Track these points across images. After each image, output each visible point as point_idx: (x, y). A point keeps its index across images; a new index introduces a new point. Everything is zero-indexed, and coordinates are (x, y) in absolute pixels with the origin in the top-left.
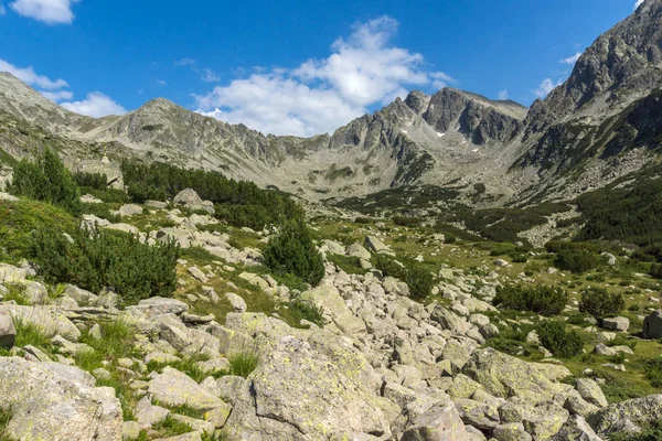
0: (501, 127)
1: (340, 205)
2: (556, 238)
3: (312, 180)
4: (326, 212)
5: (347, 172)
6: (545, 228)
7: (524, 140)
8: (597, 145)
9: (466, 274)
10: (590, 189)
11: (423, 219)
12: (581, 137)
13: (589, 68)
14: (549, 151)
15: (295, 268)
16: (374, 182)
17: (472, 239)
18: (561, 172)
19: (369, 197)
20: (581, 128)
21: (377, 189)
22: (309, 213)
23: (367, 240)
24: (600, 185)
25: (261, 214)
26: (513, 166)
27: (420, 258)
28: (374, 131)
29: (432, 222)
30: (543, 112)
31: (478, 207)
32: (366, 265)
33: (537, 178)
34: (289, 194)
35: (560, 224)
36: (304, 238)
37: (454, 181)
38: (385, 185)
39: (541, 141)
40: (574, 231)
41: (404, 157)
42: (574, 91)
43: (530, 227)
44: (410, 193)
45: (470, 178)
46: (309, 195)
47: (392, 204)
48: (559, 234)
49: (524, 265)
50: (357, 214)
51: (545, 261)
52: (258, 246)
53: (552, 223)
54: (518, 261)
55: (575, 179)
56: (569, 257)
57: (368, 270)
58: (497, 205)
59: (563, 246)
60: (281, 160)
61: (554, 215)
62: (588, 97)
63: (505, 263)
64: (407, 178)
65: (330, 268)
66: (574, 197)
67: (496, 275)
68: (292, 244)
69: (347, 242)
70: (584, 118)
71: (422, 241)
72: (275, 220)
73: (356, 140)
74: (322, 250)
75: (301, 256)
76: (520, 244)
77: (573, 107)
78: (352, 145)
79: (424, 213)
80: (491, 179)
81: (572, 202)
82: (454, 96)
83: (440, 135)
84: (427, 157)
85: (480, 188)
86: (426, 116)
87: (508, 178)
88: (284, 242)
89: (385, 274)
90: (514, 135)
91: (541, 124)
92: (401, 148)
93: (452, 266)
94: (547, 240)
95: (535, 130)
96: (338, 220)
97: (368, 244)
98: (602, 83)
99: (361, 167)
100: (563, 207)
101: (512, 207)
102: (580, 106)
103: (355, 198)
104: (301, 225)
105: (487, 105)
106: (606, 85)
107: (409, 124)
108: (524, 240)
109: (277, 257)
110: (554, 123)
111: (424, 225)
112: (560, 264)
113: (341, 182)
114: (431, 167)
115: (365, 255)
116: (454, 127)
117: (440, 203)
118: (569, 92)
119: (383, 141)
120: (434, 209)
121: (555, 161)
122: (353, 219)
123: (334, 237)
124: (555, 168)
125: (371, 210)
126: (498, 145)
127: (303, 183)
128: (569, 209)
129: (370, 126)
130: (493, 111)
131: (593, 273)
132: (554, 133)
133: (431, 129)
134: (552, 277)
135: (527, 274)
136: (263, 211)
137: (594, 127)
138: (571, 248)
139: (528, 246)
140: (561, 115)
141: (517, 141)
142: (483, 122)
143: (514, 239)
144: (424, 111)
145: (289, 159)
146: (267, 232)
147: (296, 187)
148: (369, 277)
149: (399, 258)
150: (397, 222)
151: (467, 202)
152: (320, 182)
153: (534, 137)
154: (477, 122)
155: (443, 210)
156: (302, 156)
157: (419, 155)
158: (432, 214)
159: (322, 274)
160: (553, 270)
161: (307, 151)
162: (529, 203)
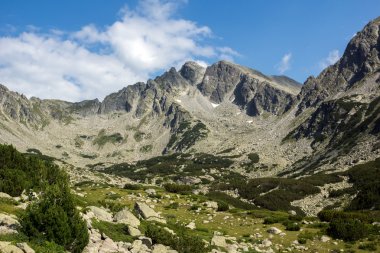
0: (275, 100)
1: (108, 171)
2: (329, 207)
3: (78, 145)
4: (92, 177)
5: (117, 138)
6: (318, 198)
7: (297, 114)
8: (368, 121)
9: (239, 241)
10: (361, 162)
11: (196, 186)
12: (352, 112)
13: (360, 50)
14: (322, 125)
15: (56, 236)
16: (145, 149)
17: (246, 207)
18: (334, 146)
19: (140, 164)
20: (352, 105)
21: (148, 156)
22: (74, 178)
23: (137, 207)
24: (371, 158)
25: (20, 178)
26: (287, 138)
27: (192, 226)
28: (147, 99)
29: (205, 190)
30: (316, 88)
31: (252, 176)
32: (135, 232)
33: (310, 150)
34: (52, 159)
35: (333, 194)
36: (67, 205)
37: (228, 151)
38: (157, 152)
39: (315, 115)
40: (345, 201)
41: (177, 126)
42: (346, 70)
43: (302, 196)
44: (183, 161)
45: (244, 148)
46: (76, 160)
47: (164, 171)
48: (331, 203)
49: (297, 233)
50: (127, 181)
51: (319, 230)
52: (15, 212)
53: (325, 193)
54: (291, 229)
55: (347, 152)
56: (341, 226)
57: (137, 238)
58: (270, 174)
59: (336, 216)
60: (45, 123)
61: (327, 186)
62: (360, 76)
63: (278, 231)
64: (180, 146)
65: (94, 235)
66: (346, 168)
67: (269, 243)
68: (53, 210)
69: (115, 209)
70: (355, 96)
71: (194, 208)
72: (36, 186)
73: (128, 107)
74: (87, 217)
75: (64, 223)
76: (294, 213)
77: (345, 85)
78: (123, 111)
79: (197, 180)
80: (265, 149)
81: (344, 174)
82: (230, 69)
83: (215, 105)
84: (200, 126)
85: (254, 158)
86: (201, 87)
87: (282, 149)
88: (44, 208)
89: (155, 242)
90: (288, 108)
91: (314, 100)
92: (175, 117)
93: (225, 234)
94: (320, 209)
95: (308, 105)
96: (106, 186)
97: (137, 211)
98: (372, 64)
99: (132, 134)
100: (336, 178)
101: (286, 176)
102: (351, 84)
103: (125, 166)
104: (65, 191)
105: (262, 80)
106: (376, 66)
107: (184, 94)
108: (297, 209)
109: (36, 224)
110: (327, 99)
111: (196, 193)
112: (333, 233)
113: (110, 148)
114: (204, 136)
115: (133, 223)
116: (229, 98)
117: (213, 171)
118: (340, 71)
119: (156, 109)
120: (207, 177)
121: (328, 135)
122: (122, 185)
123: (101, 204)
124: (327, 142)
125: (141, 177)
126: (272, 117)
127: (68, 147)
128: (341, 180)
129: (143, 94)
130: (268, 86)
131: (365, 242)
132: (327, 109)
133: (206, 99)
134: (326, 245)
135: (301, 242)
136: (22, 176)
137: (365, 104)
138: (343, 217)
139: (301, 215)
140: (334, 92)
141: (291, 115)
142: (258, 96)
143: (288, 208)
144: (199, 81)
145: (54, 123)
146: (25, 197)
147: (61, 151)
148: (138, 245)
149: (169, 225)
150: (169, 189)
151: (242, 171)
152: (88, 147)
153: (308, 112)
154: (252, 94)
155: (216, 178)
156: (68, 120)
157: (193, 124)
158: (205, 182)
159: (86, 242)
160: (325, 239)
161: (74, 116)
162: (302, 174)
